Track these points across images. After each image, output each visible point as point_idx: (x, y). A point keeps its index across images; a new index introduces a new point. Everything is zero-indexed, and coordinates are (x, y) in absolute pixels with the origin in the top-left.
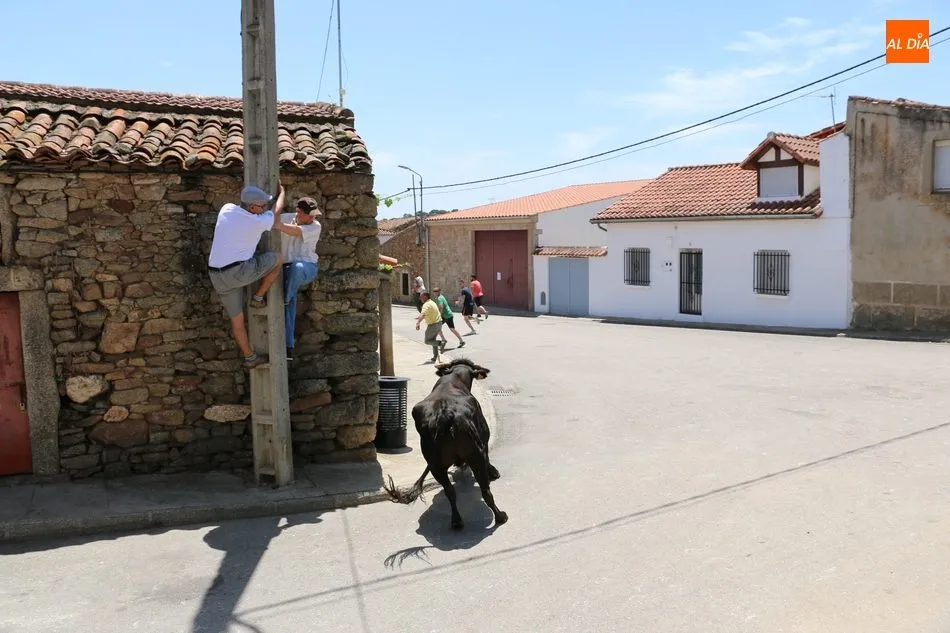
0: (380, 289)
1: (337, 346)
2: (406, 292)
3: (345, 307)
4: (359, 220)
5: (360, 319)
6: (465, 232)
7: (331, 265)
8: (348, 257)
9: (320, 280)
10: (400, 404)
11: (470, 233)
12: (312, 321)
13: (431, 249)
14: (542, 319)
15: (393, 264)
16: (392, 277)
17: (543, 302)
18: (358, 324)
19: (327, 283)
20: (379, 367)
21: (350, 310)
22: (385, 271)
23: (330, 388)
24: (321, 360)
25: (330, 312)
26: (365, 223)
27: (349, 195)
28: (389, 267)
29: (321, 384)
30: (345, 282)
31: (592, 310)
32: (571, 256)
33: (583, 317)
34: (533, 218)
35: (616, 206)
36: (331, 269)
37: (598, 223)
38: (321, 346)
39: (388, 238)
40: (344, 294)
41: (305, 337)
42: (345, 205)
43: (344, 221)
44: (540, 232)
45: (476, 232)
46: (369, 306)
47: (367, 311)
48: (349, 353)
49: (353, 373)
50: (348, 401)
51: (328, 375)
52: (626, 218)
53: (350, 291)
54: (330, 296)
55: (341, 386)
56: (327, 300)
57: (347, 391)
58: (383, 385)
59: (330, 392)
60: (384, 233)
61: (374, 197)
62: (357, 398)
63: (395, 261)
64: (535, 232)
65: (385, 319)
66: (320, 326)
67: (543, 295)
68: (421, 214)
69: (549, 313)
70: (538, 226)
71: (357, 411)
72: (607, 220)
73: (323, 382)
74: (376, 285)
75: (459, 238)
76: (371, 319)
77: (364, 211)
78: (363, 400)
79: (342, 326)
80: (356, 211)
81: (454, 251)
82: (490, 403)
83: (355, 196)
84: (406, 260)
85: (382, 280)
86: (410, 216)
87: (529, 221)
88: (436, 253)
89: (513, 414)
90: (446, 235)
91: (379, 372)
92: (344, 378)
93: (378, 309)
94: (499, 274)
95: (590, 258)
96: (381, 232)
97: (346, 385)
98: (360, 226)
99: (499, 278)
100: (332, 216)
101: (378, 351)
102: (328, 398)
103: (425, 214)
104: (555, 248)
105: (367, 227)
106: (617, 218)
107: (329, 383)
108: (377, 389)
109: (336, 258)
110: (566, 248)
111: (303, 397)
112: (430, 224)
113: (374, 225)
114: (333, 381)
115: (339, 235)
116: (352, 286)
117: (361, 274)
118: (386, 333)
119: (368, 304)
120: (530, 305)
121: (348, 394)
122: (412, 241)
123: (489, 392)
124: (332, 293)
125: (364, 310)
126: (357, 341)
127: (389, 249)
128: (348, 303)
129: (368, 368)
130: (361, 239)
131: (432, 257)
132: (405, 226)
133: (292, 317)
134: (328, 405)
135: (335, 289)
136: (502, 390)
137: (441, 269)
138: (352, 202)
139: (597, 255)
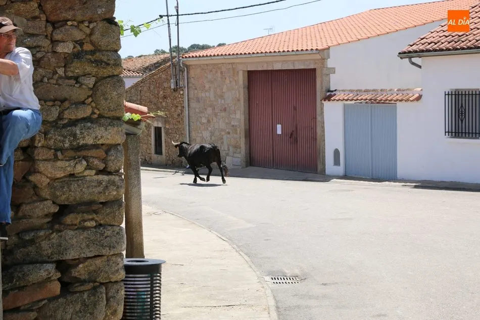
0: (125, 145)
1: (69, 219)
2: (158, 150)
3: (80, 168)
4: (98, 55)
5: (100, 183)
6: (235, 72)
7: (61, 113)
8: (83, 103)
9: (46, 134)
10: (152, 294)
11: (241, 73)
12: (35, 187)
13: (191, 96)
14: (335, 184)
15: (141, 113)
16: (141, 130)
17: (337, 162)
18: (97, 190)
19: (55, 137)
20: (125, 246)
21: (87, 172)
22: (131, 122)
23: (59, 275)
24: (48, 237)
25: (60, 174)
26: (105, 59)
27: (82, 22)
28: (136, 117)
29: (48, 270)
30: (79, 136)
31: (401, 172)
32: (373, 101)
33: (389, 180)
34: (324, 53)
35: (434, 35)
36: (60, 118)
37: (410, 58)
38: (49, 220)
39: (136, 81)
40: (79, 151)
41: (26, 208)
42: (78, 35)
43: (77, 56)
44: (333, 70)
45: (249, 72)
46: (112, 167)
47: (110, 173)
48: (85, 229)
49: (89, 255)
50: (82, 292)
51: (56, 257)
52: (448, 49)
53: (85, 147)
54: (59, 154)
55: (75, 273)
56: (56, 159)
57: (83, 277)
58: (129, 269)
59: (59, 280)
60: (130, 74)
61: (116, 24)
62: (95, 288)
63: (144, 109)
64: (325, 71)
65: (132, 184)
66: (45, 193)
67: (337, 152)
68: (178, 49)
69: (345, 177)
70: (330, 63)
71: (95, 305)
72: (420, 53)
73: (51, 267)
74: (120, 139)
75: (227, 81)
76: (113, 183)
77: (103, 43)
78: (103, 289)
79: (74, 193)
80: (92, 43)
81: (222, 97)
82: (269, 292)
83: (90, 22)
84: (158, 109)
85: (128, 134)
86: (163, 52)
87: (318, 57)
88: (198, 101)
89: (299, 307)
90: (210, 77)
91: (124, 253)
92: (79, 261)
93: (122, 171)
94: (279, 127)
95: (398, 103)
96: (126, 73)
97: (80, 271)
98: (98, 63)
99: (279, 132)
100: (60, 49)
101: (123, 225)
102: (56, 288)
103: (183, 49)
104: (351, 91)
105: (108, 64)
106: (435, 50)
107: (58, 268)
108: (122, 274)
109: (66, 104)
110: (367, 91)
111: (21, 288)
112: (190, 62)
113: (118, 62)
114: (63, 266)
115: (70, 74)
116: (90, 141)
117: (101, 125)
118: (134, 203)
119: (110, 164)
120: (320, 167)
121: (83, 282)
122: (166, 85)
123: (268, 278)
124: (62, 150)
125: (104, 172)
126: (95, 212)
127: (136, 94)
128: (84, 163)
129: (111, 247)
130: (99, 80)
131: (193, 105)
132: (157, 65)
133: (7, 182)
134: (56, 298)
135: (67, 145)
136: (285, 277)
137: (204, 120)
138: (88, 31)
139: (407, 100)
